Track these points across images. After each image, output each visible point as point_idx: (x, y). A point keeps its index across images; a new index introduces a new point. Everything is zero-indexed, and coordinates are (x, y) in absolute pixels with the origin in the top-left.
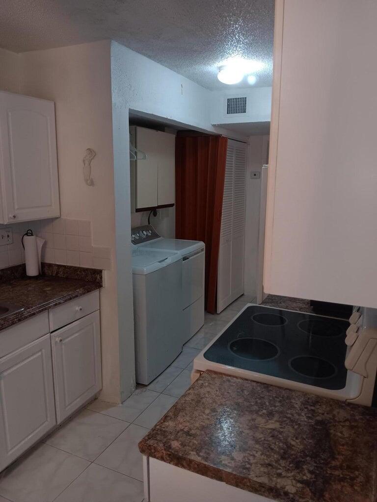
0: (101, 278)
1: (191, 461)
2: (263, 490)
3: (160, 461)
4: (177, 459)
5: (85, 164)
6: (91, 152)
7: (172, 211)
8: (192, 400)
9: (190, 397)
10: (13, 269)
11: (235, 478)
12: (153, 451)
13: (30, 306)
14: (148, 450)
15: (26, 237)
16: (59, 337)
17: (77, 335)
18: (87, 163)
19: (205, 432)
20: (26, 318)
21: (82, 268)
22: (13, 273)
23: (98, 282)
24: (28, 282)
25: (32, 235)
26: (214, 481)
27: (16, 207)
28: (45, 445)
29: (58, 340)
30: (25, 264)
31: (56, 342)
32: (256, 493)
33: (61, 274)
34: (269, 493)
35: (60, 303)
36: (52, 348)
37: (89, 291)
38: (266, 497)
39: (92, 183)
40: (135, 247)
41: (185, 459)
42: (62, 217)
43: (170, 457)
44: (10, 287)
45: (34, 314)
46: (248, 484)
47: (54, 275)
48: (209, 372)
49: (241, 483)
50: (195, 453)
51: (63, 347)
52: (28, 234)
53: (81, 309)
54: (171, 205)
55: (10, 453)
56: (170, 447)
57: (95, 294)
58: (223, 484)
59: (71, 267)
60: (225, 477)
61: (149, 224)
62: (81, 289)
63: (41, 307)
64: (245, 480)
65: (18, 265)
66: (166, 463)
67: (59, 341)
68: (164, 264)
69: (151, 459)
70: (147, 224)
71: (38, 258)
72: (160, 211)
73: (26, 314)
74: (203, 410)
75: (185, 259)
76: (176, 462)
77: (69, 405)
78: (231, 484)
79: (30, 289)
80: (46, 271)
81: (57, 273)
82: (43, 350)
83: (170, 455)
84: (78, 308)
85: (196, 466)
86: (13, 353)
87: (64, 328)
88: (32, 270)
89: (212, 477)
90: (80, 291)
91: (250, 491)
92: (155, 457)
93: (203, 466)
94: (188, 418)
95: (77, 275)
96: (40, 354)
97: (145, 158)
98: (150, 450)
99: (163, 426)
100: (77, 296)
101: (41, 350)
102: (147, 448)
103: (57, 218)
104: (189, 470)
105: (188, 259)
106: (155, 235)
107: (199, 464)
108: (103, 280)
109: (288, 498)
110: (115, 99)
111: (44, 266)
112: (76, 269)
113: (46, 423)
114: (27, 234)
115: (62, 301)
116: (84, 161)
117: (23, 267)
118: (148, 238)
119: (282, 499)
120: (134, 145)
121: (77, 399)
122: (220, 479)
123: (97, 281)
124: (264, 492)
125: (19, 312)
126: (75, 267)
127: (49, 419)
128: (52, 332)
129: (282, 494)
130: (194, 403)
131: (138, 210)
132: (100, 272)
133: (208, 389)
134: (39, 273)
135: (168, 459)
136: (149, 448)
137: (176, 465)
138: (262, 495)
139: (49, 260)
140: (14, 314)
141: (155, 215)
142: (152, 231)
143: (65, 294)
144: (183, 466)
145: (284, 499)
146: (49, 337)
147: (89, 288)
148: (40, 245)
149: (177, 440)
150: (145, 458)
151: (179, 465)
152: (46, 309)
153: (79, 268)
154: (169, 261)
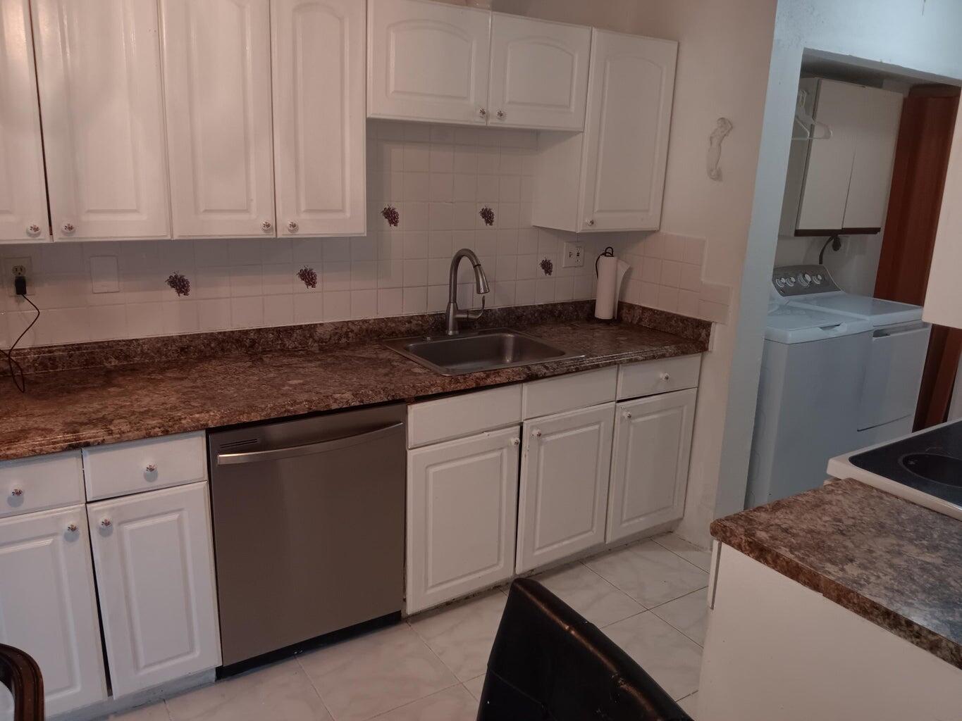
0: (708, 335)
1: (778, 556)
2: (876, 612)
3: (736, 551)
4: (760, 552)
5: (711, 143)
6: (725, 123)
7: (876, 242)
8: (807, 502)
9: (806, 498)
10: (578, 305)
11: (837, 589)
12: (728, 534)
13: (595, 354)
14: (722, 532)
15: (603, 258)
16: (628, 411)
17: (655, 416)
18: (715, 141)
19: (812, 536)
20: (586, 369)
21: (679, 316)
22: (577, 311)
23: (702, 342)
24: (596, 326)
25: (612, 255)
26: (807, 591)
27: (597, 209)
28: (583, 567)
29: (625, 414)
30: (595, 300)
31: (622, 418)
32: (865, 617)
33: (645, 323)
34: (884, 619)
35: (636, 360)
36: (616, 425)
37: (685, 352)
38: (879, 624)
39: (718, 176)
40: (784, 300)
41: (769, 551)
42: (661, 231)
43: (750, 546)
44: (570, 328)
45: (597, 366)
46: (855, 601)
47: (635, 322)
48: (851, 481)
49: (844, 598)
50: (788, 550)
51: (632, 429)
52: (607, 254)
53: (667, 378)
54: (874, 231)
55: (537, 553)
56: (754, 535)
57: (695, 359)
58: (820, 595)
59: (662, 312)
60: (822, 585)
61: (821, 262)
62: (673, 347)
63: (608, 359)
64: (852, 594)
65: (585, 300)
66: (743, 554)
67: (626, 417)
68: (832, 334)
69: (725, 547)
70: (816, 262)
71: (615, 295)
72: (848, 241)
73: (587, 363)
74: (820, 515)
75: (878, 333)
76: (757, 554)
77: (628, 520)
78: (830, 598)
79: (597, 334)
80: (624, 315)
81: (640, 320)
82: (602, 424)
83: (751, 543)
84: (662, 375)
85: (785, 564)
86: (563, 414)
87: (637, 401)
88: (604, 311)
89: (804, 584)
90: (670, 349)
91: (856, 612)
92: (729, 543)
93: (795, 565)
94: (792, 517)
95: (671, 326)
96: (597, 427)
97: (827, 136)
98: (725, 532)
99: (752, 514)
100: (663, 356)
101: (598, 423)
102: (722, 531)
103: (654, 232)
104: (773, 568)
105: (887, 335)
106: (827, 285)
107: (788, 562)
108: (710, 339)
109: (911, 631)
110: (781, 31)
111: (621, 307)
112: (669, 317)
113: (590, 533)
114: (604, 254)
115: (640, 358)
116: (711, 138)
117: (592, 304)
118: (812, 288)
119: (901, 630)
120: (811, 114)
121: (640, 516)
122: (816, 587)
123: (701, 339)
124: (877, 616)
125: (578, 359)
126: (669, 313)
127: (594, 529)
128: (619, 401)
129: (903, 622)
130: (808, 505)
131: (799, 233)
132: (707, 326)
133: (840, 498)
134: (614, 317)
135: (748, 548)
136: (724, 529)
137: (757, 558)
138: (871, 620)
139: (630, 299)
140: (572, 360)
141: (836, 246)
142: (823, 276)
143: (647, 349)
144: (766, 562)
145: (905, 631)
146: (613, 406)
147: (685, 348)
148: (621, 273)
149: (767, 532)
150: (716, 543)
151: (761, 560)
152: (615, 363)
153: (674, 315)
154: (841, 330)
